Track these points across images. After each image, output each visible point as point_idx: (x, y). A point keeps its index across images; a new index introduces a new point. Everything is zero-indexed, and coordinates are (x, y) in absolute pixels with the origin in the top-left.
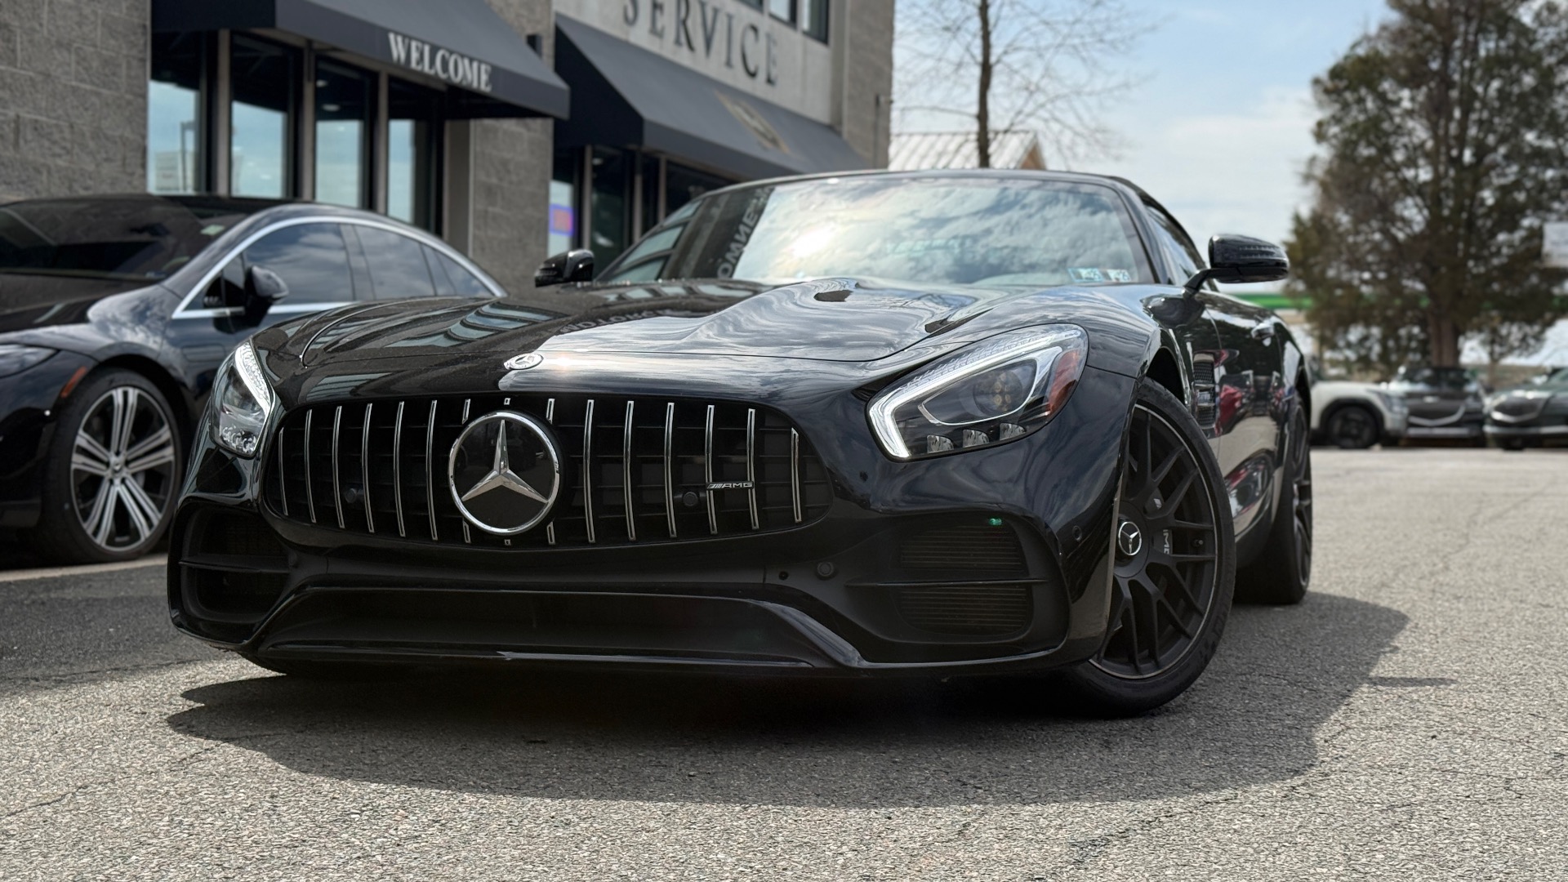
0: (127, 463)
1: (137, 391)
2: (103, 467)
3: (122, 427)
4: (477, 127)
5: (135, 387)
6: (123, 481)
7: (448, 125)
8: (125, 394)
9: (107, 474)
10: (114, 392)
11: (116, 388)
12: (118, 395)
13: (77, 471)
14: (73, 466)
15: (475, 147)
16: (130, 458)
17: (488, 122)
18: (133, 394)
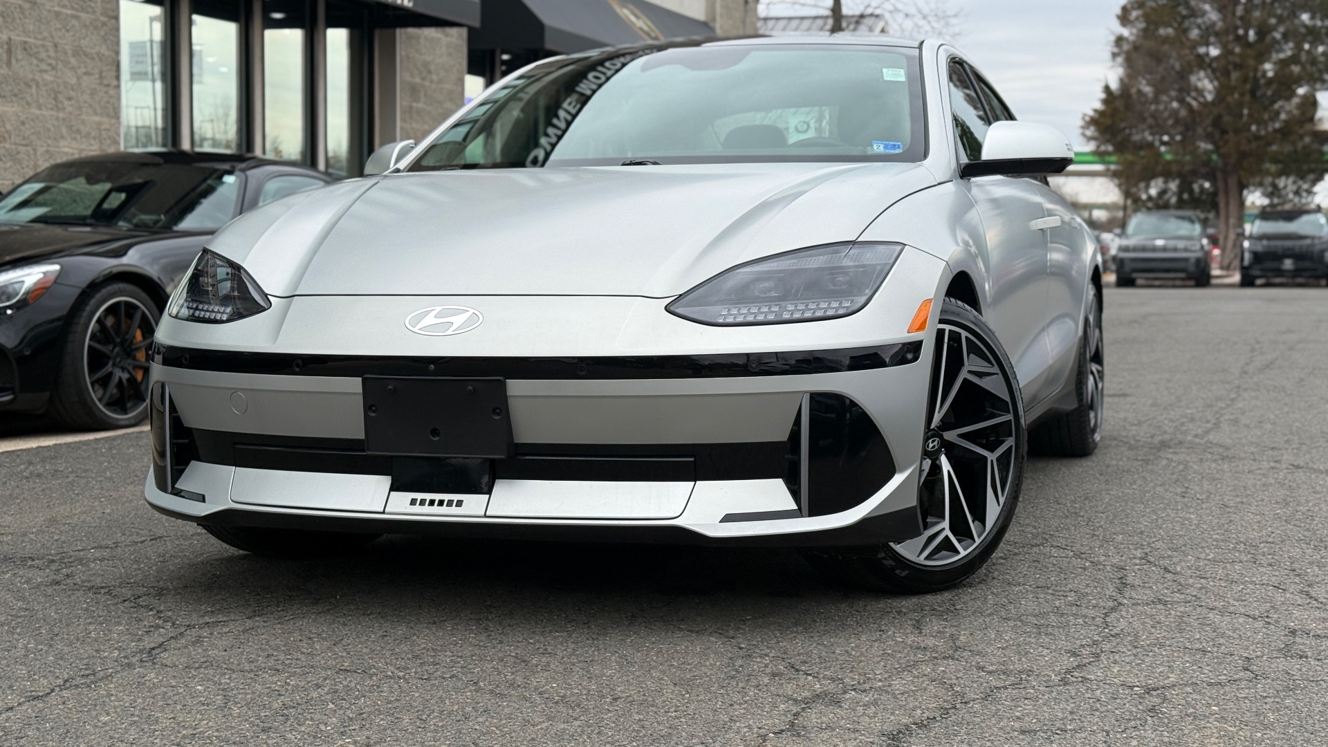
4: (402, 34)
7: (377, 34)
15: (400, 51)
17: (411, 31)
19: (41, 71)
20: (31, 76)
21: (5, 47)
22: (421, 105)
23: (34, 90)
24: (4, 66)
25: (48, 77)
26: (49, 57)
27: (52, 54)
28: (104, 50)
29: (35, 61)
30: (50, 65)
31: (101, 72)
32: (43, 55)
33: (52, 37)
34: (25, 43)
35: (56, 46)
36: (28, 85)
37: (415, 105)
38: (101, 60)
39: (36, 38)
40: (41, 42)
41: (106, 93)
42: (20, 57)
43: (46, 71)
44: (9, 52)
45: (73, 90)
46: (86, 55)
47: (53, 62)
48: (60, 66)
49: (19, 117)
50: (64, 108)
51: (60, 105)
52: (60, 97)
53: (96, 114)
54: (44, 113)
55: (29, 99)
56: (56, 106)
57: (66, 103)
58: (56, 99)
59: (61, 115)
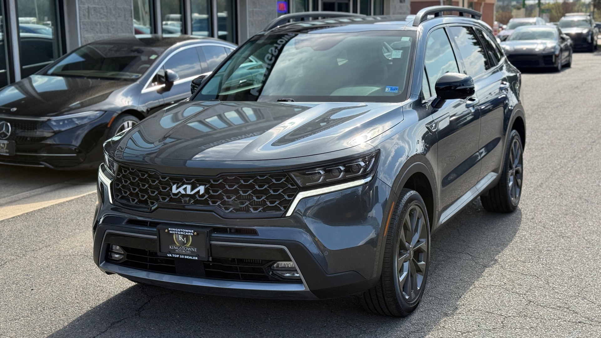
1: (132, 121)
10: (125, 123)
18: (130, 123)
19: (101, 18)
20: (97, 21)
21: (87, 10)
22: (257, 9)
23: (99, 26)
24: (87, 18)
25: (104, 20)
26: (104, 12)
27: (105, 10)
28: (126, 6)
29: (99, 15)
30: (105, 15)
31: (125, 15)
32: (102, 12)
33: (105, 4)
34: (95, 7)
35: (106, 7)
36: (96, 25)
37: (255, 9)
38: (124, 10)
39: (98, 5)
40: (100, 6)
41: (127, 23)
42: (93, 13)
43: (103, 18)
44: (89, 12)
45: (114, 24)
46: (119, 9)
47: (106, 14)
48: (109, 15)
49: (93, 38)
50: (111, 32)
51: (109, 31)
52: (110, 28)
53: (123, 32)
54: (103, 35)
55: (97, 30)
56: (108, 32)
57: (112, 30)
58: (108, 29)
59: (110, 35)
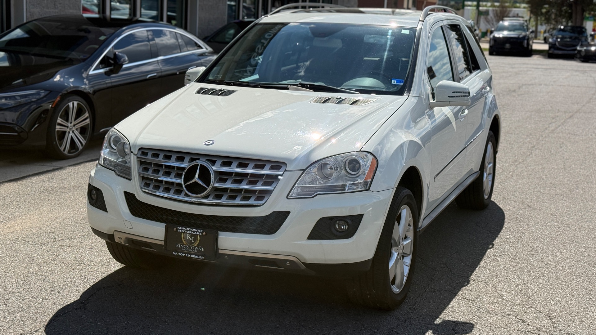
0: (74, 125)
1: (77, 102)
2: (66, 128)
3: (72, 114)
5: (76, 101)
6: (73, 132)
8: (73, 104)
9: (68, 130)
10: (69, 104)
11: (70, 102)
12: (71, 104)
13: (58, 131)
14: (56, 130)
16: (75, 124)
18: (76, 103)
23: (45, 1)
51: (56, 7)
